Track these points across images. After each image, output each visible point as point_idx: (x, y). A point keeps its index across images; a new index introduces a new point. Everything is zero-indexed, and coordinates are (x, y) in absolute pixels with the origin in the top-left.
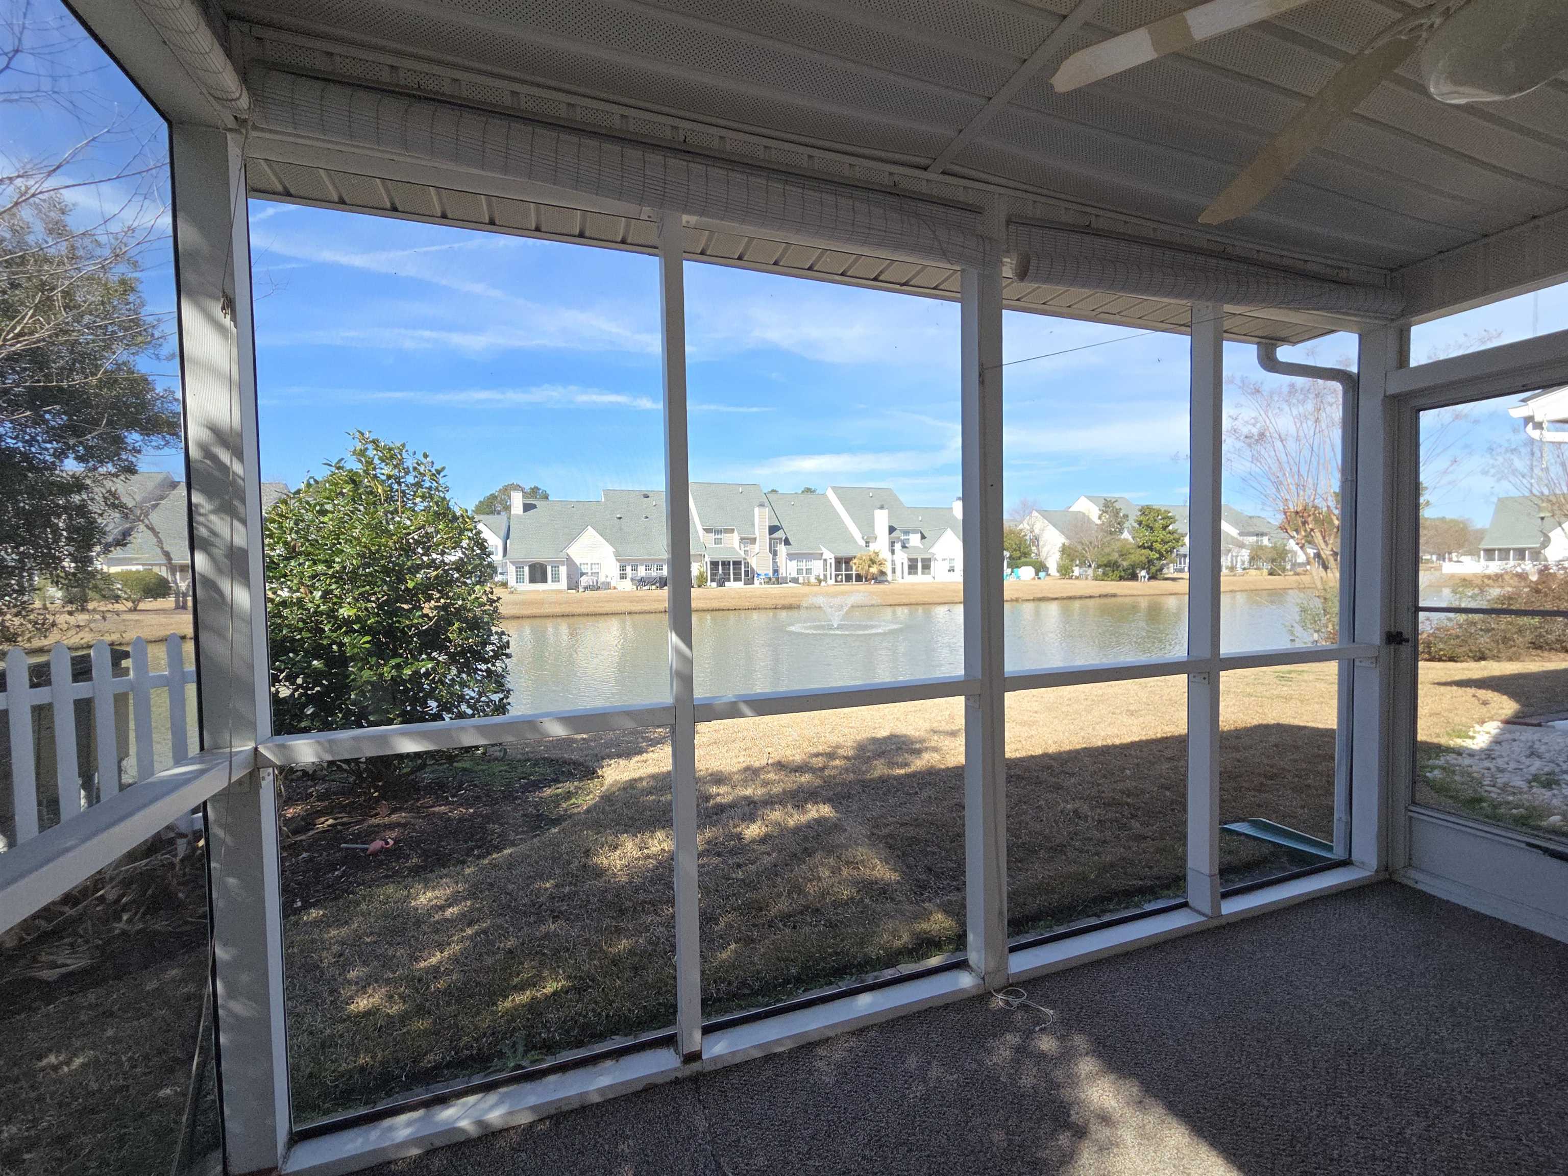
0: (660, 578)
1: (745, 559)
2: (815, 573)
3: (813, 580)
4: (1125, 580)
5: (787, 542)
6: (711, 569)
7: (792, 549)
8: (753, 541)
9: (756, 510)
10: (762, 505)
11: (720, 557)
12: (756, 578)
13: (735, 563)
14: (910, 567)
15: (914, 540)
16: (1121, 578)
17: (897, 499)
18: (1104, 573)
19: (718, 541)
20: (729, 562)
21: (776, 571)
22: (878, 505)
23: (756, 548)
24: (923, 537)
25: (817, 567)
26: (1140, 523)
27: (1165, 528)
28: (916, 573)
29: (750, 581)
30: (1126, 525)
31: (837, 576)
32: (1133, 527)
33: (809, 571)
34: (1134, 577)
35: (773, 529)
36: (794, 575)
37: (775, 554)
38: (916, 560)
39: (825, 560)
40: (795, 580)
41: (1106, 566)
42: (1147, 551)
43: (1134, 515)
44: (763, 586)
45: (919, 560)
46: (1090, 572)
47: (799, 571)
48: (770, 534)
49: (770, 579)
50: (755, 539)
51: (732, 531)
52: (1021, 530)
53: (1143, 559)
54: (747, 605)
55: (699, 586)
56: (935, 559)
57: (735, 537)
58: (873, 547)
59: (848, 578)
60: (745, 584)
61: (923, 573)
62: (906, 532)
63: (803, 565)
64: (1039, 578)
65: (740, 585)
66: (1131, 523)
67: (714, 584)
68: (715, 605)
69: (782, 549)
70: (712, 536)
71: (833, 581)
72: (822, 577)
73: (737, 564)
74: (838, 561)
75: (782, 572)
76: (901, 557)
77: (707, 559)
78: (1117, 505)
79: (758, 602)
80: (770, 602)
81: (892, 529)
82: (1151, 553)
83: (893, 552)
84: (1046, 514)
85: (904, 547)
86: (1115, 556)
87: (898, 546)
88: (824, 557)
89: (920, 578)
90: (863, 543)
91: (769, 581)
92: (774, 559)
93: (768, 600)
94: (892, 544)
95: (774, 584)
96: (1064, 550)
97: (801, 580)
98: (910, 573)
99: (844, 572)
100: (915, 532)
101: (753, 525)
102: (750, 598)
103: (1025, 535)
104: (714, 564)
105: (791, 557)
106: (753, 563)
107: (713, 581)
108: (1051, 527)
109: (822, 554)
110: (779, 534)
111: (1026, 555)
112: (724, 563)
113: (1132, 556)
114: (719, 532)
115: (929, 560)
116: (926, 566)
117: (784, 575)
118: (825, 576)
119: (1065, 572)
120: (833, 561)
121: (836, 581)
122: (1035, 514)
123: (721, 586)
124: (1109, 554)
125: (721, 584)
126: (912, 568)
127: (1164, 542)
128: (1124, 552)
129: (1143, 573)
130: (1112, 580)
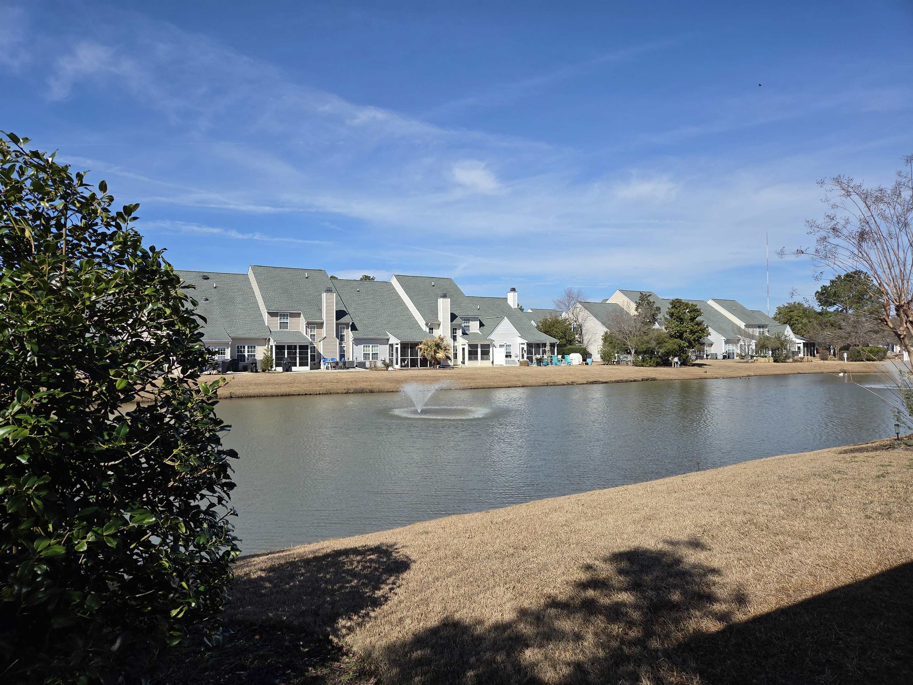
0: (223, 362)
1: (311, 343)
2: (381, 357)
3: (379, 364)
4: (661, 366)
5: (354, 328)
6: (277, 354)
7: (360, 334)
8: (320, 325)
9: (324, 295)
10: (329, 291)
11: (287, 341)
12: (322, 363)
13: (301, 347)
14: (470, 353)
15: (474, 327)
16: (658, 365)
17: (457, 289)
18: (643, 360)
19: (284, 325)
20: (296, 346)
21: (342, 356)
22: (440, 293)
23: (324, 332)
24: (481, 325)
25: (383, 352)
26: (672, 315)
27: (692, 319)
28: (476, 359)
29: (316, 366)
30: (660, 316)
31: (403, 360)
32: (666, 319)
33: (375, 355)
34: (668, 364)
35: (340, 314)
36: (361, 359)
37: (341, 338)
38: (476, 346)
39: (391, 346)
40: (362, 365)
41: (645, 352)
42: (678, 340)
43: (665, 309)
44: (330, 371)
45: (479, 346)
46: (630, 358)
47: (366, 356)
48: (337, 319)
49: (337, 363)
50: (322, 324)
51: (298, 315)
52: (566, 320)
53: (676, 347)
54: (317, 389)
55: (264, 371)
56: (494, 346)
57: (302, 322)
58: (438, 333)
59: (414, 363)
60: (311, 369)
61: (482, 359)
62: (467, 320)
63: (370, 350)
64: (587, 364)
65: (307, 369)
66: (663, 315)
67: (280, 369)
68: (284, 389)
69: (349, 334)
70: (277, 320)
71: (398, 367)
72: (388, 361)
73: (304, 348)
74: (404, 346)
75: (349, 357)
76: (462, 343)
77: (272, 343)
78: (651, 299)
79: (329, 386)
80: (341, 387)
81: (453, 317)
82: (682, 342)
83: (454, 338)
84: (587, 306)
85: (464, 334)
86: (653, 344)
87: (459, 332)
88: (390, 343)
89: (479, 363)
90: (427, 329)
91: (336, 366)
92: (340, 344)
93: (339, 385)
94: (454, 330)
95: (341, 368)
96: (606, 338)
97: (368, 365)
98: (470, 359)
99: (409, 357)
100: (474, 319)
101: (320, 310)
102: (321, 382)
103: (570, 324)
104: (280, 348)
105: (357, 341)
106: (320, 348)
107: (277, 365)
108: (592, 317)
109: (388, 340)
110: (345, 320)
111: (571, 342)
112: (289, 347)
113: (667, 344)
114: (284, 315)
115: (488, 346)
116: (486, 353)
117: (351, 360)
118: (391, 361)
119: (607, 358)
120: (399, 346)
121: (401, 366)
122: (579, 305)
123: (287, 371)
124: (648, 342)
125: (287, 369)
126: (473, 354)
127: (692, 332)
128: (661, 340)
129: (676, 359)
130: (650, 366)
